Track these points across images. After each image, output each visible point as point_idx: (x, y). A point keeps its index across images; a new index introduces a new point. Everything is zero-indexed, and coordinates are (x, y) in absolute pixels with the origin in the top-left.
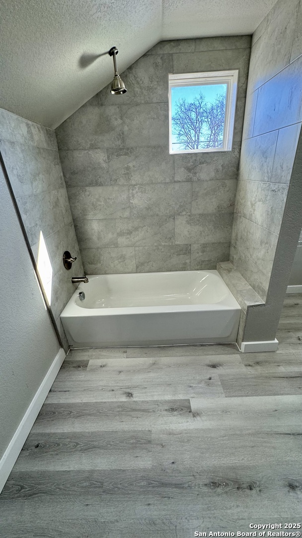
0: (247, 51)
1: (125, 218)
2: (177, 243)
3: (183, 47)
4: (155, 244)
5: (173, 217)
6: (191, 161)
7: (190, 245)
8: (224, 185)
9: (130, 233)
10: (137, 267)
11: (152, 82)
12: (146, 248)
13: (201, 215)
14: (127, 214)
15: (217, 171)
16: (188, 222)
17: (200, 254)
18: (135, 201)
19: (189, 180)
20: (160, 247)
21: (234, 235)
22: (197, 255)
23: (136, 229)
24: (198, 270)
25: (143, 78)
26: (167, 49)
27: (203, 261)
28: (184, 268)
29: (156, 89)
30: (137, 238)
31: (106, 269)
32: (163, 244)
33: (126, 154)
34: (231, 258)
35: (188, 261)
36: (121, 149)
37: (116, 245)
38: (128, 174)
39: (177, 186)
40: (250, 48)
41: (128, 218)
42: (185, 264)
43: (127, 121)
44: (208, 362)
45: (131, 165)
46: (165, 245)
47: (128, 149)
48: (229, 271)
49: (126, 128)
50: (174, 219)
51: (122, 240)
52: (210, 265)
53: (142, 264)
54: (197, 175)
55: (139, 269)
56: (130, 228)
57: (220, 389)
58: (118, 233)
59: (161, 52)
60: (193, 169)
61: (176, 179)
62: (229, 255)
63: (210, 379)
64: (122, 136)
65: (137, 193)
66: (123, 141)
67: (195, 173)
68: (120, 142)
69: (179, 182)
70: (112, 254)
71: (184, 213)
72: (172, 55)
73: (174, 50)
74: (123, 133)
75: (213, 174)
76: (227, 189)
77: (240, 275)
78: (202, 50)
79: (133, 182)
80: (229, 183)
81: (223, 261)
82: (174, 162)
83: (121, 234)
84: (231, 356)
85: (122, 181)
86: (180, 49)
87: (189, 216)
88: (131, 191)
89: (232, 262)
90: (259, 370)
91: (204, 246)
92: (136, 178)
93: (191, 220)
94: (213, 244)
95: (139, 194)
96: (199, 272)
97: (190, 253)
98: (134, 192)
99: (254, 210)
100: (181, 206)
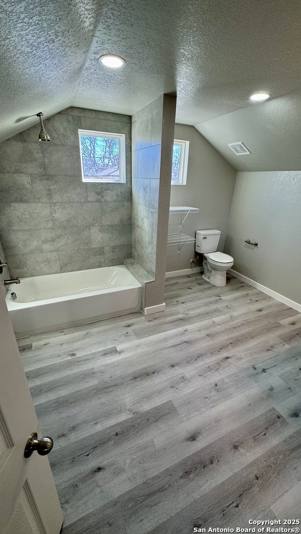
0: (129, 125)
1: (49, 228)
2: (93, 246)
3: (88, 114)
4: (76, 248)
5: (88, 227)
6: (99, 188)
7: (103, 248)
8: (123, 206)
9: (53, 240)
10: (61, 268)
11: (66, 132)
12: (68, 252)
13: (110, 226)
14: (50, 225)
15: (118, 195)
16: (100, 231)
17: (112, 254)
18: (57, 215)
19: (98, 201)
20: (80, 251)
21: (133, 239)
22: (109, 255)
23: (59, 237)
24: (110, 266)
25: (59, 128)
26: (76, 113)
27: (114, 259)
28: (100, 266)
29: (70, 136)
30: (60, 244)
31: (33, 271)
32: (82, 248)
33: (47, 179)
34: (133, 256)
35: (102, 260)
36: (43, 175)
37: (42, 251)
38: (50, 194)
39: (90, 205)
40: (131, 123)
41: (52, 229)
42: (101, 262)
43: (48, 155)
44: (125, 325)
45: (52, 187)
46: (83, 249)
47: (49, 176)
48: (132, 264)
49: (46, 161)
50: (89, 228)
51: (46, 247)
52: (120, 262)
53: (66, 265)
54: (104, 198)
55: (63, 269)
56: (53, 236)
57: (134, 336)
58: (42, 241)
59: (71, 113)
60: (101, 193)
61: (89, 200)
62: (131, 253)
63: (127, 333)
64: (44, 166)
65: (58, 209)
66: (45, 169)
67: (103, 196)
68: (42, 169)
69: (92, 202)
70: (37, 259)
71: (97, 224)
72: (80, 117)
73: (81, 115)
74: (44, 164)
75: (115, 198)
76: (125, 208)
77: (140, 266)
78: (101, 118)
79: (55, 201)
80: (126, 204)
81: (128, 258)
82: (86, 188)
83: (45, 241)
84: (139, 318)
85: (45, 199)
86: (86, 115)
87: (101, 226)
88: (53, 208)
89: (134, 258)
90: (156, 322)
91: (114, 248)
92: (57, 198)
93: (102, 229)
94: (119, 246)
95: (60, 210)
96: (111, 267)
97: (103, 253)
98: (56, 208)
99: (143, 223)
100: (94, 219)
